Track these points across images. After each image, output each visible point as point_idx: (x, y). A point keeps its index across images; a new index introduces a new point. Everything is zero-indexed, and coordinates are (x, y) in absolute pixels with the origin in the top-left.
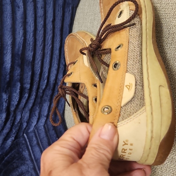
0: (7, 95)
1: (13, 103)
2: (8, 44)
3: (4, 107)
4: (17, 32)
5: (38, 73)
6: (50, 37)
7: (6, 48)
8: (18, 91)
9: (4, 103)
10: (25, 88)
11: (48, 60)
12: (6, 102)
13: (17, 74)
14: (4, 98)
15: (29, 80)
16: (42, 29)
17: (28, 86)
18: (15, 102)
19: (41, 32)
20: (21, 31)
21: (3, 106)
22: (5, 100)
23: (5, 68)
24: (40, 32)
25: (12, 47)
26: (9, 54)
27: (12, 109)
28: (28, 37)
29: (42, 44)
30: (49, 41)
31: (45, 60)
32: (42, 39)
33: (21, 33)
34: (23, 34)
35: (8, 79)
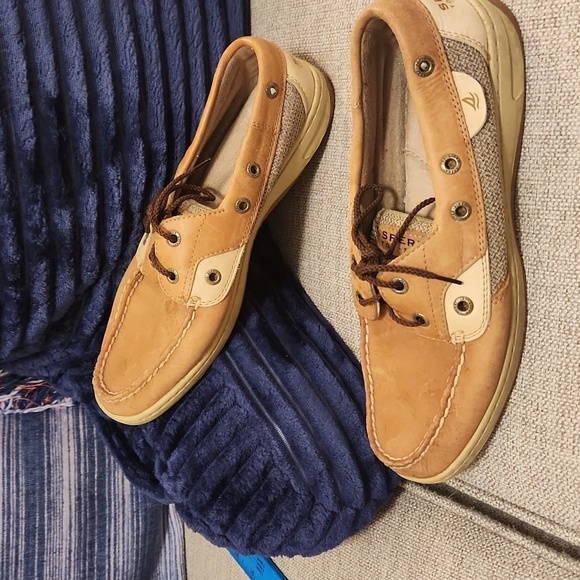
0: (117, 169)
1: (134, 188)
2: (100, 50)
3: (117, 199)
4: (116, 21)
5: (182, 114)
6: (196, 24)
7: (98, 60)
8: (141, 158)
9: (115, 189)
10: (157, 152)
12: (118, 185)
13: (131, 120)
14: (112, 177)
15: (160, 132)
16: (172, 6)
17: (162, 146)
18: (138, 187)
19: (172, 15)
20: (124, 17)
21: (113, 196)
22: (116, 182)
23: (102, 107)
24: (169, 14)
25: (109, 58)
26: (106, 74)
27: (136, 204)
28: (143, 29)
29: (178, 42)
30: (195, 33)
31: (193, 82)
32: (178, 31)
33: (124, 21)
34: (131, 24)
35: (113, 133)
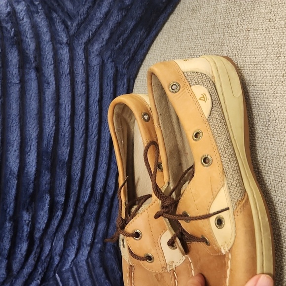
0: (29, 214)
1: (38, 226)
2: (32, 137)
3: (25, 234)
4: (46, 119)
5: (78, 179)
6: (95, 124)
7: (30, 143)
8: (47, 207)
9: (25, 227)
10: (58, 202)
11: (92, 158)
12: (28, 225)
13: (44, 182)
14: (25, 219)
15: (62, 190)
16: (83, 112)
17: (62, 199)
18: (41, 224)
19: (81, 118)
20: (52, 117)
21: (23, 231)
22: (27, 222)
23: (27, 173)
24: (80, 117)
25: (37, 142)
26: (33, 153)
27: (38, 235)
28: (62, 125)
29: (83, 134)
30: (93, 129)
31: (88, 159)
32: (83, 128)
33: (51, 120)
34: (55, 121)
35: (31, 191)
